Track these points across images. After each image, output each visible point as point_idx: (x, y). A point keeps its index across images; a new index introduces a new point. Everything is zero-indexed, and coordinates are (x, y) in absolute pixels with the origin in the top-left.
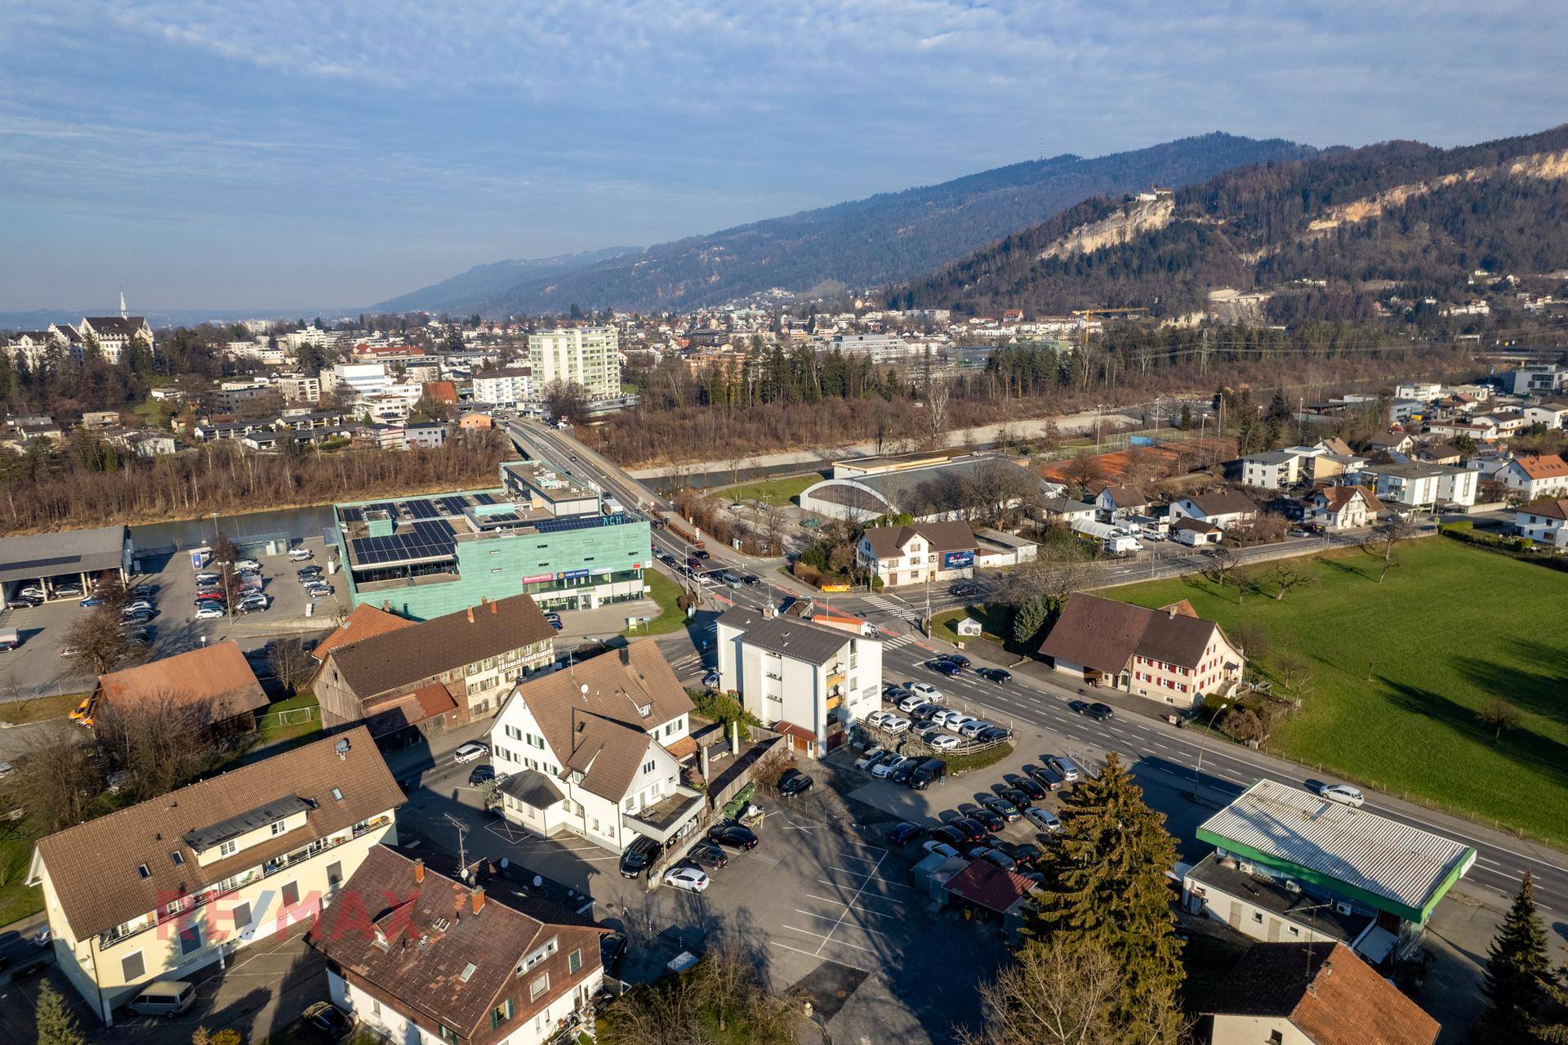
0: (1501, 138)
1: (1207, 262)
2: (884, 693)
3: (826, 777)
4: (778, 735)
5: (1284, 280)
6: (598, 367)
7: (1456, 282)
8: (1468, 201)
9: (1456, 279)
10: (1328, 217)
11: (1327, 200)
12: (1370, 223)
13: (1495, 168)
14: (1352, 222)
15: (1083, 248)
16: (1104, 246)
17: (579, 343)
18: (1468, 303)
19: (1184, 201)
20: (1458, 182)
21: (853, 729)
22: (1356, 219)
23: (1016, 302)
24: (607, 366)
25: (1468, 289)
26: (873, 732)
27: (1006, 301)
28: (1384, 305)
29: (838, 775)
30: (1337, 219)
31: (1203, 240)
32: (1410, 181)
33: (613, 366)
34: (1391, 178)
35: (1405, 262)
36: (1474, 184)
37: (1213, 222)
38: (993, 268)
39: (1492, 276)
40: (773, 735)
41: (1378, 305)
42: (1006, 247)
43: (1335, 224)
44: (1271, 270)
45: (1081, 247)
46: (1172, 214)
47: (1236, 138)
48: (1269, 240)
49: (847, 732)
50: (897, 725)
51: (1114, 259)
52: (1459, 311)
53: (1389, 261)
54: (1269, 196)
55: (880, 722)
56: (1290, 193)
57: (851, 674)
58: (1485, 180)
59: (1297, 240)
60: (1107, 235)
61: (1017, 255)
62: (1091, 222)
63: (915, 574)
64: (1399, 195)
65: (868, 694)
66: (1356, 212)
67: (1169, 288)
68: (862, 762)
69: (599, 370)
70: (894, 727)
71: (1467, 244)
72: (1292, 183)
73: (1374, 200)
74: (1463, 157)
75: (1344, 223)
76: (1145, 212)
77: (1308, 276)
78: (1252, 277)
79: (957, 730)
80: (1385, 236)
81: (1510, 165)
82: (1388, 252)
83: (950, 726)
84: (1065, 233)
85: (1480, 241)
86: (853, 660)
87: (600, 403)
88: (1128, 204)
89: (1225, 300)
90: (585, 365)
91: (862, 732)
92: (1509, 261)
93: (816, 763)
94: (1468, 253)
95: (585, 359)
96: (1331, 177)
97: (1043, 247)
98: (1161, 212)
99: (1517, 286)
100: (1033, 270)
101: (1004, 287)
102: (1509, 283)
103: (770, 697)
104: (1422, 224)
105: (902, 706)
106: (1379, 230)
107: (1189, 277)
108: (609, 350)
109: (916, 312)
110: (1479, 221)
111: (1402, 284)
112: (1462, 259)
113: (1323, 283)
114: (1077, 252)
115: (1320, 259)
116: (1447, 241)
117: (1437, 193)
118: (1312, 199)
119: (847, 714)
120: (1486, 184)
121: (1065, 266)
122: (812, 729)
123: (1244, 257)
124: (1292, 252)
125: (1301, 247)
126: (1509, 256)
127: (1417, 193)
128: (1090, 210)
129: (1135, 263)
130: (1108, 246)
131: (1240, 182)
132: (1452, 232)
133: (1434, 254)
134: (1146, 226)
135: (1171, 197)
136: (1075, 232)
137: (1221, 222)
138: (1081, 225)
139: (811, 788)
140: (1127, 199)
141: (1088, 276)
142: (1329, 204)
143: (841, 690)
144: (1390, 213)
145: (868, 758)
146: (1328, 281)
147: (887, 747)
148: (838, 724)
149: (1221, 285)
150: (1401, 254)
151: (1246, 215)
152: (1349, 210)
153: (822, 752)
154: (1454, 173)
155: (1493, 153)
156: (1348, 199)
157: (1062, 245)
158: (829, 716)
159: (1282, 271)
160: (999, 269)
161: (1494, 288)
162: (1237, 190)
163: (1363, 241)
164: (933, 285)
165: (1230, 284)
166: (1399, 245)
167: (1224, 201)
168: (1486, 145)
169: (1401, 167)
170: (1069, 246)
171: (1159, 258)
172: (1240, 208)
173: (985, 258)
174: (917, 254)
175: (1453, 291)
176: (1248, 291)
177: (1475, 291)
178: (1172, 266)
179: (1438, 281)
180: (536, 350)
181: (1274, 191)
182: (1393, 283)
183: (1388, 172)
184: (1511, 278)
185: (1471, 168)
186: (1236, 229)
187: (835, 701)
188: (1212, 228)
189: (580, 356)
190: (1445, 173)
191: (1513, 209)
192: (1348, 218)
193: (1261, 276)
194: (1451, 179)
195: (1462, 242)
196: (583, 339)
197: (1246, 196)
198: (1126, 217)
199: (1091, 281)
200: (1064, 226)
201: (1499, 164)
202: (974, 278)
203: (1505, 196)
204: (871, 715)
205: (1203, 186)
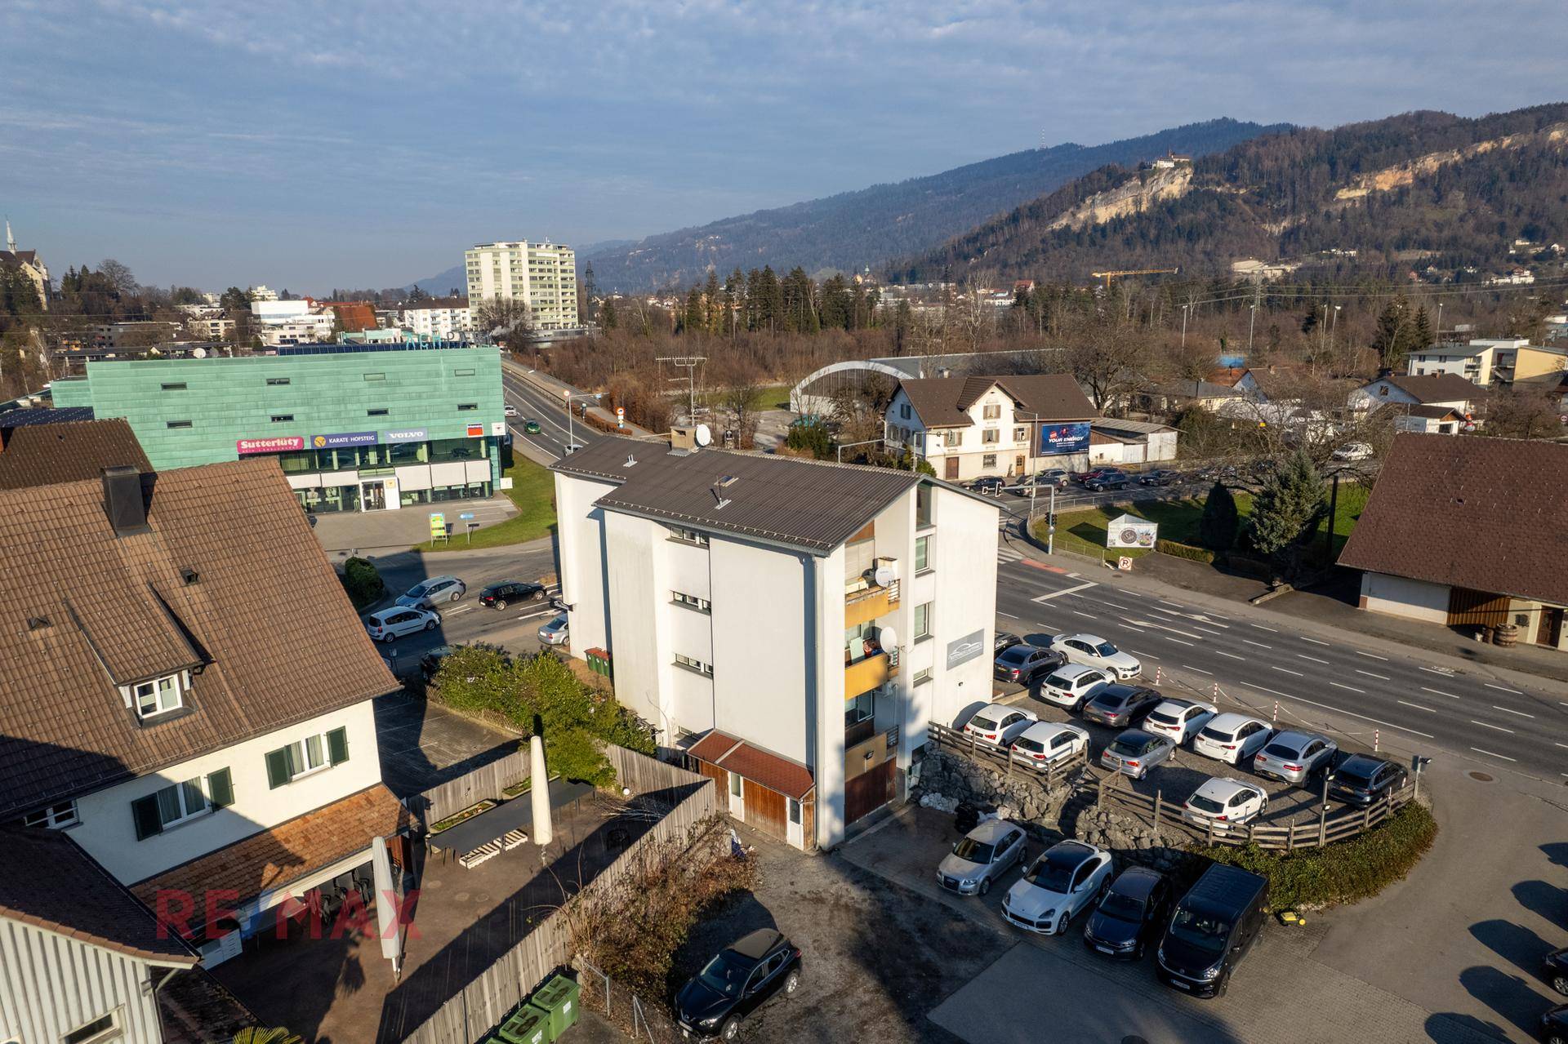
0: (1536, 105)
1: (1229, 232)
2: (998, 653)
3: (844, 925)
4: (690, 777)
5: (1311, 250)
6: (548, 290)
7: (1496, 252)
8: (1505, 169)
9: (1497, 248)
10: (1357, 186)
11: (1356, 167)
12: (1402, 192)
13: (1532, 135)
14: (1381, 190)
15: (1096, 217)
16: (1118, 215)
17: (525, 258)
18: (1510, 274)
19: (1202, 171)
20: (1493, 150)
21: (919, 753)
22: (1386, 188)
23: (1026, 273)
24: (561, 290)
25: (1510, 258)
26: (983, 764)
27: (1015, 273)
28: (1420, 276)
29: (884, 918)
30: (1366, 187)
31: (1224, 210)
32: (1442, 148)
33: (569, 290)
34: (1424, 144)
35: (1441, 231)
36: (1510, 151)
37: (1234, 191)
38: (1001, 239)
39: (1534, 246)
40: (678, 777)
41: (1414, 275)
42: (1015, 218)
43: (1364, 193)
44: (1297, 240)
45: (1094, 217)
46: (1191, 182)
47: (1243, 125)
48: (1294, 209)
49: (904, 762)
50: (1056, 743)
51: (1129, 229)
52: (1501, 281)
53: (1424, 231)
54: (1293, 164)
55: (999, 733)
56: (1316, 160)
57: (917, 591)
58: (1523, 148)
59: (1324, 209)
60: (1121, 204)
61: (1027, 226)
62: (1105, 190)
63: (990, 460)
64: (1431, 163)
65: (960, 652)
66: (1386, 181)
67: (1189, 259)
68: (956, 866)
69: (551, 294)
70: (1048, 751)
71: (1507, 211)
72: (1317, 150)
73: (1406, 168)
74: (1496, 125)
75: (1374, 191)
76: (1162, 180)
77: (1337, 246)
78: (1277, 249)
79: (1232, 757)
80: (1417, 205)
81: (1549, 132)
82: (1422, 221)
83: (1205, 746)
84: (1077, 202)
85: (1520, 210)
86: (923, 549)
87: (550, 333)
88: (1145, 172)
89: (1249, 271)
90: (532, 286)
91: (947, 766)
92: (1553, 230)
93: (812, 865)
94: (1508, 221)
95: (533, 278)
96: (1357, 144)
97: (1054, 217)
98: (1179, 180)
99: (1563, 256)
100: (1043, 241)
101: (1012, 260)
102: (1554, 252)
103: (684, 664)
104: (1456, 192)
105: (1047, 691)
106: (1410, 199)
107: (1209, 247)
108: (563, 271)
109: (920, 286)
110: (1517, 189)
111: (1438, 254)
112: (1502, 228)
113: (1353, 253)
114: (1090, 222)
115: (1349, 228)
116: (1485, 209)
117: (1471, 161)
118: (1340, 167)
119: (904, 709)
120: (1523, 151)
121: (1078, 237)
122: (799, 756)
123: (1267, 227)
124: (1319, 221)
125: (1328, 215)
126: (1552, 224)
127: (1450, 162)
128: (1104, 178)
129: (1153, 233)
130: (1123, 216)
131: (1262, 150)
132: (1489, 201)
133: (1471, 223)
134: (1163, 195)
135: (1189, 164)
136: (1088, 201)
137: (1242, 192)
138: (1095, 194)
139: (792, 984)
140: (1142, 167)
141: (1102, 247)
142: (1358, 171)
143: (888, 640)
144: (1422, 181)
145: (979, 853)
146: (1360, 251)
147: (1031, 811)
148: (881, 740)
149: (1244, 255)
150: (1436, 224)
151: (1268, 184)
152: (1379, 178)
153: (829, 824)
154: (1488, 140)
155: (1531, 119)
156: (1378, 167)
157: (1074, 215)
158: (851, 717)
159: (1310, 242)
160: (1007, 241)
161: (1537, 257)
162: (1258, 158)
163: (1395, 209)
164: (937, 260)
165: (1253, 255)
166: (1433, 214)
167: (1245, 171)
168: (1523, 112)
169: (1433, 134)
170: (1081, 216)
171: (1178, 228)
172: (1262, 177)
173: (992, 230)
174: (917, 241)
175: (1494, 260)
176: (1274, 262)
177: (1517, 261)
178: (1192, 235)
179: (1478, 250)
180: (474, 268)
181: (1297, 160)
182: (1429, 253)
183: (1420, 138)
184: (1556, 246)
185: (1507, 135)
186: (1258, 199)
187: (869, 675)
188: (1233, 197)
189: (526, 275)
190: (1480, 140)
191: (1554, 177)
192: (1378, 187)
193: (1286, 246)
194: (1485, 146)
195: (1500, 211)
196: (530, 254)
197: (1268, 164)
198: (1143, 185)
199: (1106, 251)
200: (1076, 195)
201: (1536, 131)
202: (980, 251)
203: (1545, 164)
204: (970, 713)
205: (1222, 156)
